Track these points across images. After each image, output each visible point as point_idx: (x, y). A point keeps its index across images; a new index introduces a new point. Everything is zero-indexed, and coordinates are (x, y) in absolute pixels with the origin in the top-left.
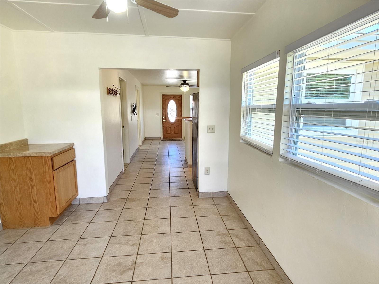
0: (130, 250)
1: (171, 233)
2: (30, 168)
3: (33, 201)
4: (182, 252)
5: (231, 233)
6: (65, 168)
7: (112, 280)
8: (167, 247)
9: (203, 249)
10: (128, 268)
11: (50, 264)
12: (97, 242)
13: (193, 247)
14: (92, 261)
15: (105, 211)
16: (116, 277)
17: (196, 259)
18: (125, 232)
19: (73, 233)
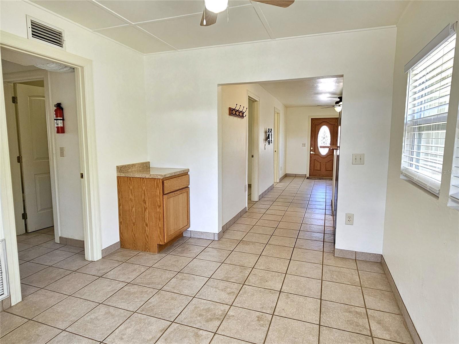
0: (226, 298)
1: (280, 292)
2: (144, 189)
3: (145, 225)
4: (288, 319)
5: (370, 315)
6: (177, 194)
7: (196, 324)
8: (270, 307)
9: (318, 323)
10: (216, 316)
11: (145, 289)
12: (194, 280)
13: (305, 317)
14: (183, 298)
15: (214, 249)
16: (200, 322)
17: (303, 334)
18: (226, 277)
19: (175, 265)
